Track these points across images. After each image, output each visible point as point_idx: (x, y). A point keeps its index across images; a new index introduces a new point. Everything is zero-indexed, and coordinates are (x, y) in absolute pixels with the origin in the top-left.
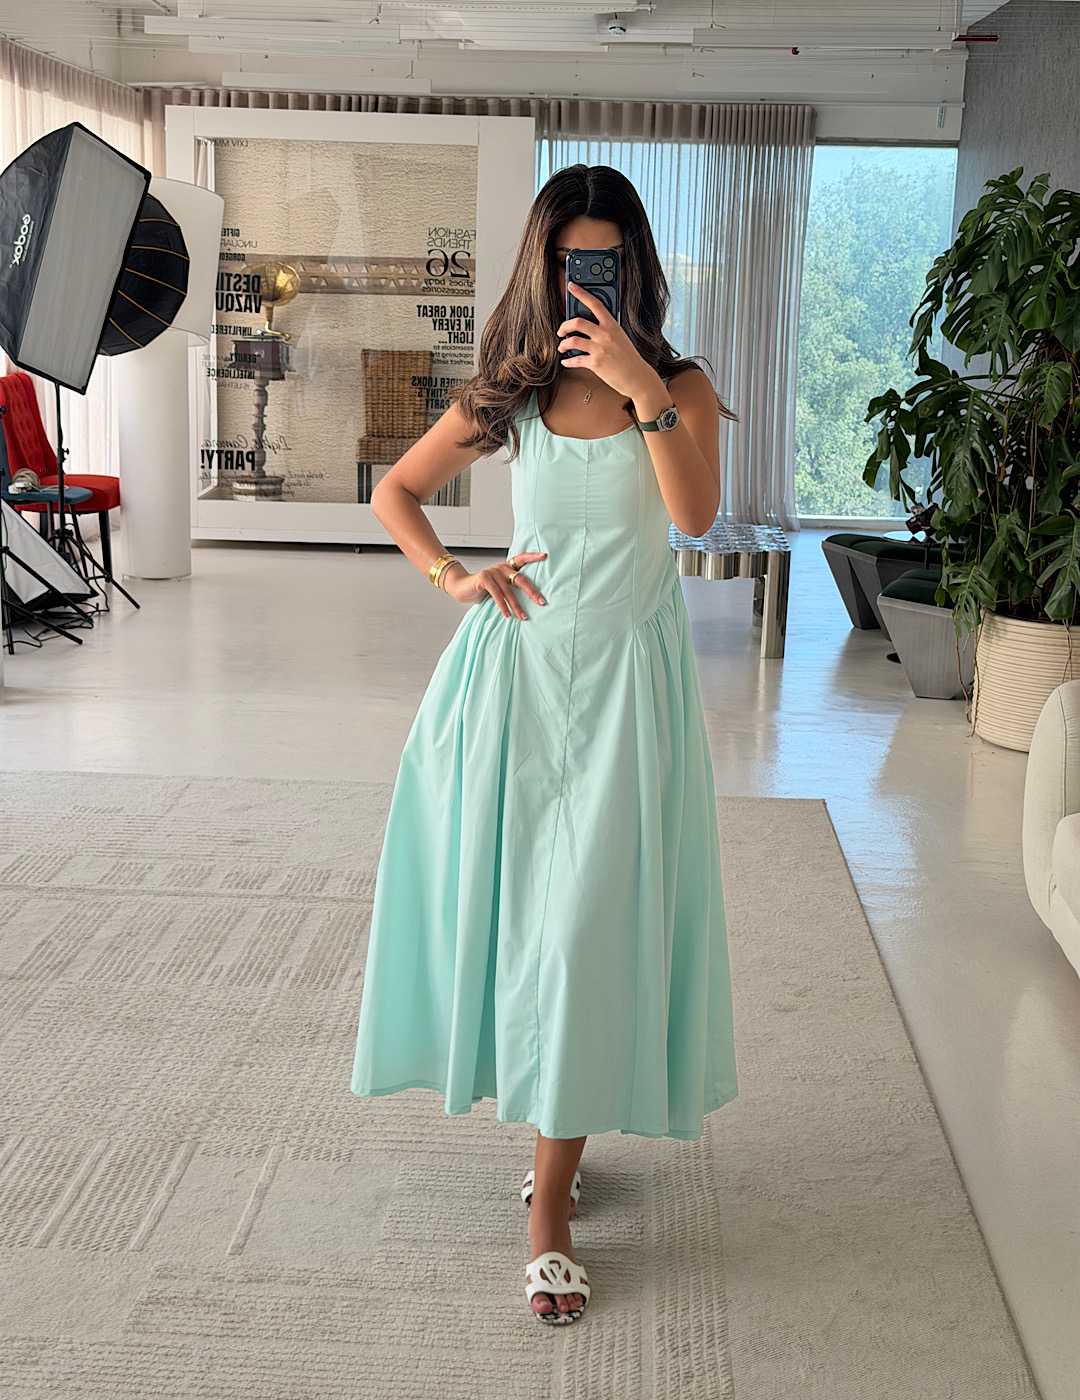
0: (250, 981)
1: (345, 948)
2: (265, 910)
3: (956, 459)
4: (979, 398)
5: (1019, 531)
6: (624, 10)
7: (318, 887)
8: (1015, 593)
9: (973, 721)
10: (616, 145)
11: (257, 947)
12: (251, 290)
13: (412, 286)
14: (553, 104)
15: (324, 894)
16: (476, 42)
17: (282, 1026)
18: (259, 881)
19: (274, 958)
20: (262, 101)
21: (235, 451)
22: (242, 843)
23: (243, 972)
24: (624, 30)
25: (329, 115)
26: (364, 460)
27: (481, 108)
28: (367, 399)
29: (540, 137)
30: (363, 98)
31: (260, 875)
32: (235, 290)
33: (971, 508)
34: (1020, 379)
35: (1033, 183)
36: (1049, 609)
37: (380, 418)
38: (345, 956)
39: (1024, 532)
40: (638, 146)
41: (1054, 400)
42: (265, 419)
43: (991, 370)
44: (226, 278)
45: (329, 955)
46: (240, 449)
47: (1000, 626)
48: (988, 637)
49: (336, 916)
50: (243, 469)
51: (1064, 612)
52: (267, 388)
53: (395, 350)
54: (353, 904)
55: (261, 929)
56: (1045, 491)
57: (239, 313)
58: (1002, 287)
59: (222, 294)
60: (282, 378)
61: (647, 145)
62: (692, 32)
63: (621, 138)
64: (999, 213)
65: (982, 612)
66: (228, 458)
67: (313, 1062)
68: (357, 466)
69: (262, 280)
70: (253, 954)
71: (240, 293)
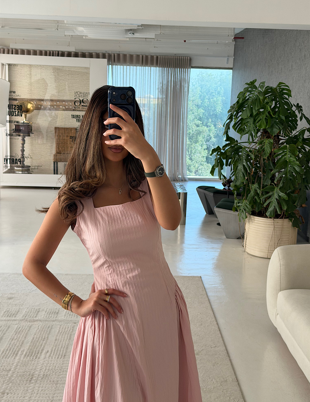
0: (9, 357)
1: (43, 341)
2: (17, 326)
3: (238, 168)
4: (245, 149)
5: (258, 190)
6: (133, 28)
7: (35, 315)
8: (257, 209)
9: (245, 247)
10: (132, 67)
11: (13, 341)
12: (19, 109)
13: (70, 108)
14: (113, 55)
15: (37, 318)
16: (89, 36)
17: (20, 376)
18: (15, 314)
19: (18, 346)
20: (23, 52)
21: (15, 158)
22: (10, 298)
23: (7, 352)
24: (134, 34)
25: (43, 57)
26: (55, 161)
27: (91, 56)
28: (56, 142)
29: (109, 64)
30: (54, 52)
31: (15, 311)
32: (15, 110)
33: (243, 183)
34: (257, 144)
35: (260, 84)
36: (268, 214)
37: (60, 148)
38: (43, 344)
39: (259, 190)
40: (138, 67)
41: (268, 150)
42: (25, 148)
43: (248, 140)
44: (11, 106)
45: (38, 344)
46: (16, 158)
47: (253, 218)
48: (249, 222)
49: (41, 327)
50: (17, 164)
51: (272, 215)
52: (25, 139)
53: (65, 127)
54: (47, 322)
55: (15, 334)
56: (265, 178)
57: (15, 117)
58: (251, 115)
59: (10, 111)
60: (30, 136)
61: (141, 67)
62: (154, 35)
63: (133, 65)
64: (250, 93)
65: (247, 214)
66: (13, 161)
67: (30, 391)
68: (53, 162)
69: (23, 106)
70: (11, 345)
71: (16, 110)
